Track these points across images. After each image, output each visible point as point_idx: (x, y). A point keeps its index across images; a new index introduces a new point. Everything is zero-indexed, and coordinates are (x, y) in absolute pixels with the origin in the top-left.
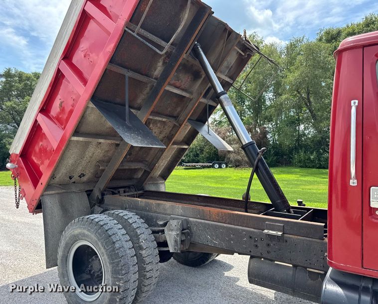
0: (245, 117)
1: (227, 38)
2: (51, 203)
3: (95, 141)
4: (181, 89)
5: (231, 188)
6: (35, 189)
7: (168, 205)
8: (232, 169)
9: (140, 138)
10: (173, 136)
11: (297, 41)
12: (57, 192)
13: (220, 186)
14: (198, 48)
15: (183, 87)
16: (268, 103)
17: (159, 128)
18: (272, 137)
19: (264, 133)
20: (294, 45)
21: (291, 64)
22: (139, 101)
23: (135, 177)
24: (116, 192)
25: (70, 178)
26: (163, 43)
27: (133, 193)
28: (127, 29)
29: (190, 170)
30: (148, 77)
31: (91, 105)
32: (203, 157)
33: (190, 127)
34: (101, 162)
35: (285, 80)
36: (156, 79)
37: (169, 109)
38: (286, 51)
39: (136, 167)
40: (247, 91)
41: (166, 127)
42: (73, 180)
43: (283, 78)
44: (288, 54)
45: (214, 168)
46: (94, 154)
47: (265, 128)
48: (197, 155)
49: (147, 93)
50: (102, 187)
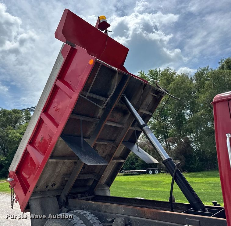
0: (170, 130)
1: (144, 88)
2: (35, 204)
3: (62, 161)
4: (115, 122)
5: (164, 191)
6: (25, 195)
7: (113, 206)
8: (164, 174)
9: (91, 159)
10: (113, 154)
11: (203, 70)
12: (39, 197)
13: (155, 189)
14: (124, 97)
15: (117, 121)
16: (187, 118)
17: (102, 149)
18: (194, 146)
19: (188, 143)
20: (201, 73)
21: (201, 88)
22: (89, 133)
23: (88, 185)
24: (76, 196)
25: (47, 187)
26: (102, 99)
27: (87, 197)
28: (81, 95)
29: (128, 176)
30: (94, 118)
31: (61, 139)
32: (138, 165)
33: (124, 147)
34: (65, 175)
35: (199, 100)
36: (99, 118)
37: (109, 136)
38: (195, 78)
39: (88, 178)
40: (168, 110)
41: (107, 148)
42: (48, 188)
43: (196, 99)
44: (197, 80)
45: (149, 174)
46: (61, 169)
47: (188, 138)
48: (133, 163)
49: (94, 128)
50: (67, 193)
